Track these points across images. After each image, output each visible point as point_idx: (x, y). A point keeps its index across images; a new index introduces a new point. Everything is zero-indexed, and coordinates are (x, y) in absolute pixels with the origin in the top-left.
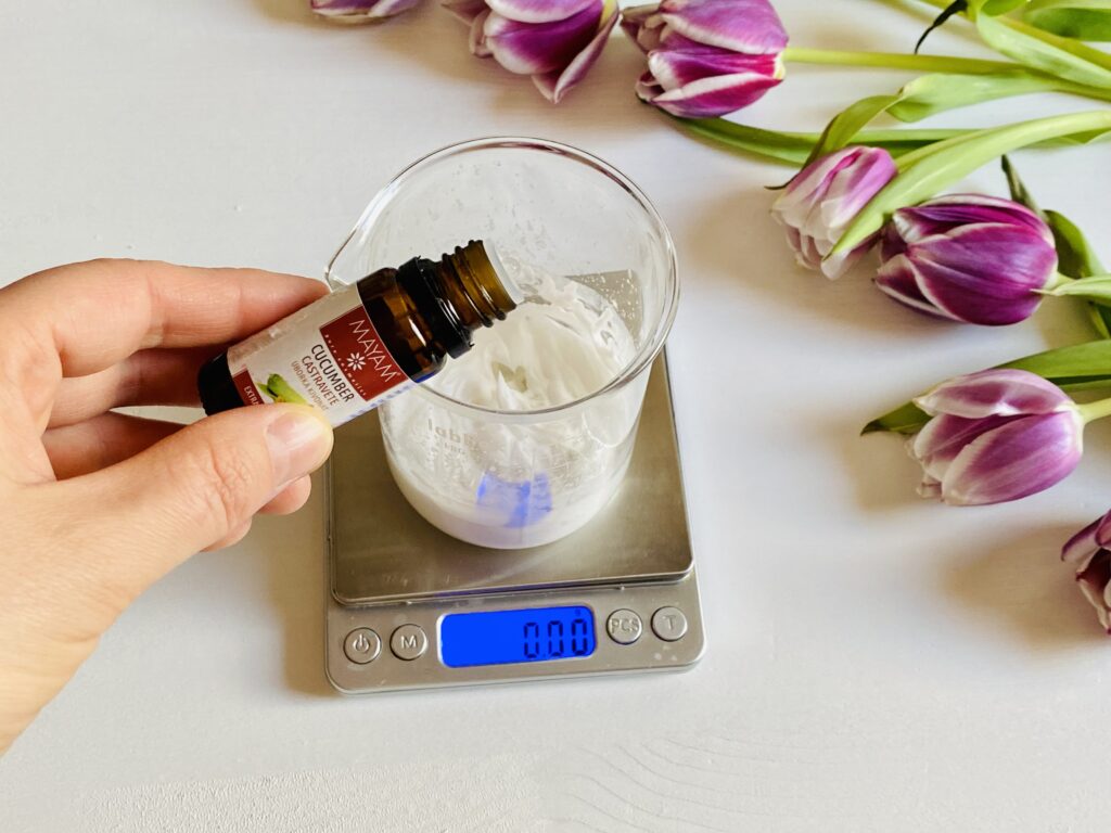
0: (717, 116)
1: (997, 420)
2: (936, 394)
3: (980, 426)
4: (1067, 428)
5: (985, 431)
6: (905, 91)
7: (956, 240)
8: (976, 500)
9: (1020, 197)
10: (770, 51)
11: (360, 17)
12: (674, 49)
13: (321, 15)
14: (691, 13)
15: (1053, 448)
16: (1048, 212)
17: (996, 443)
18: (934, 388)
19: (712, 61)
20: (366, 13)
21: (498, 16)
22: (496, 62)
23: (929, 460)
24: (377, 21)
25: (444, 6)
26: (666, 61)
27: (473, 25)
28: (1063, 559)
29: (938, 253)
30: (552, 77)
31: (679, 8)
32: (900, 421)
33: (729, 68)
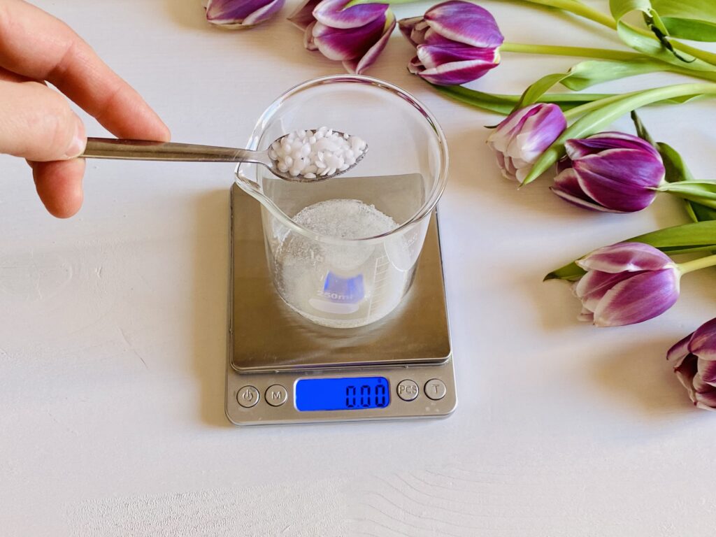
0: (458, 85)
1: (627, 274)
2: (590, 258)
3: (615, 278)
4: (671, 279)
5: (620, 281)
6: (572, 70)
7: (603, 158)
8: (614, 324)
9: (643, 134)
10: (492, 46)
11: (237, 25)
12: (433, 44)
13: (213, 24)
14: (444, 20)
15: (662, 291)
16: (660, 144)
17: (626, 289)
18: (589, 254)
19: (456, 52)
20: (241, 23)
21: (321, 24)
22: (320, 53)
23: (586, 299)
24: (247, 28)
25: (289, 19)
26: (427, 52)
27: (306, 31)
28: (667, 359)
29: (593, 165)
30: (354, 62)
31: (437, 17)
32: (568, 273)
33: (467, 57)
